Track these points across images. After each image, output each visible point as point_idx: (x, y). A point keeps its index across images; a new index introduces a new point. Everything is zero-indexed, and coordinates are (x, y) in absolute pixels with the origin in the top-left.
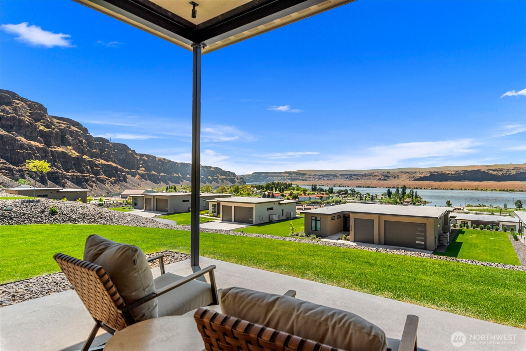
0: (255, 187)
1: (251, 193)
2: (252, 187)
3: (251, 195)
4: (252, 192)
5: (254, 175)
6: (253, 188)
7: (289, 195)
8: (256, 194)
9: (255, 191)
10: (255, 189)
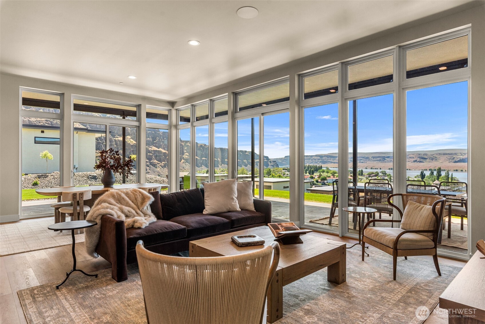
0: (287, 170)
1: (282, 175)
2: (283, 170)
3: (282, 177)
4: (284, 174)
5: (286, 158)
6: (285, 171)
7: (318, 177)
8: (287, 176)
9: (287, 173)
10: (286, 171)
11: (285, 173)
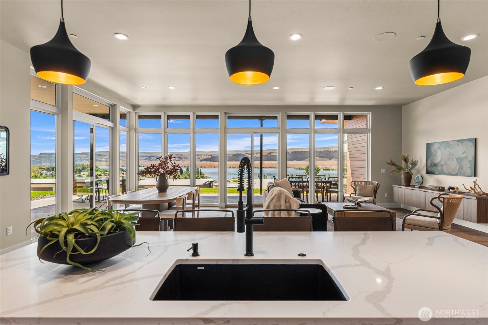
0: (44, 169)
1: (39, 175)
2: (40, 169)
3: (39, 177)
4: (40, 174)
5: (41, 156)
6: (41, 170)
7: (87, 176)
8: (46, 176)
9: (44, 173)
10: (44, 171)
11: (42, 173)
